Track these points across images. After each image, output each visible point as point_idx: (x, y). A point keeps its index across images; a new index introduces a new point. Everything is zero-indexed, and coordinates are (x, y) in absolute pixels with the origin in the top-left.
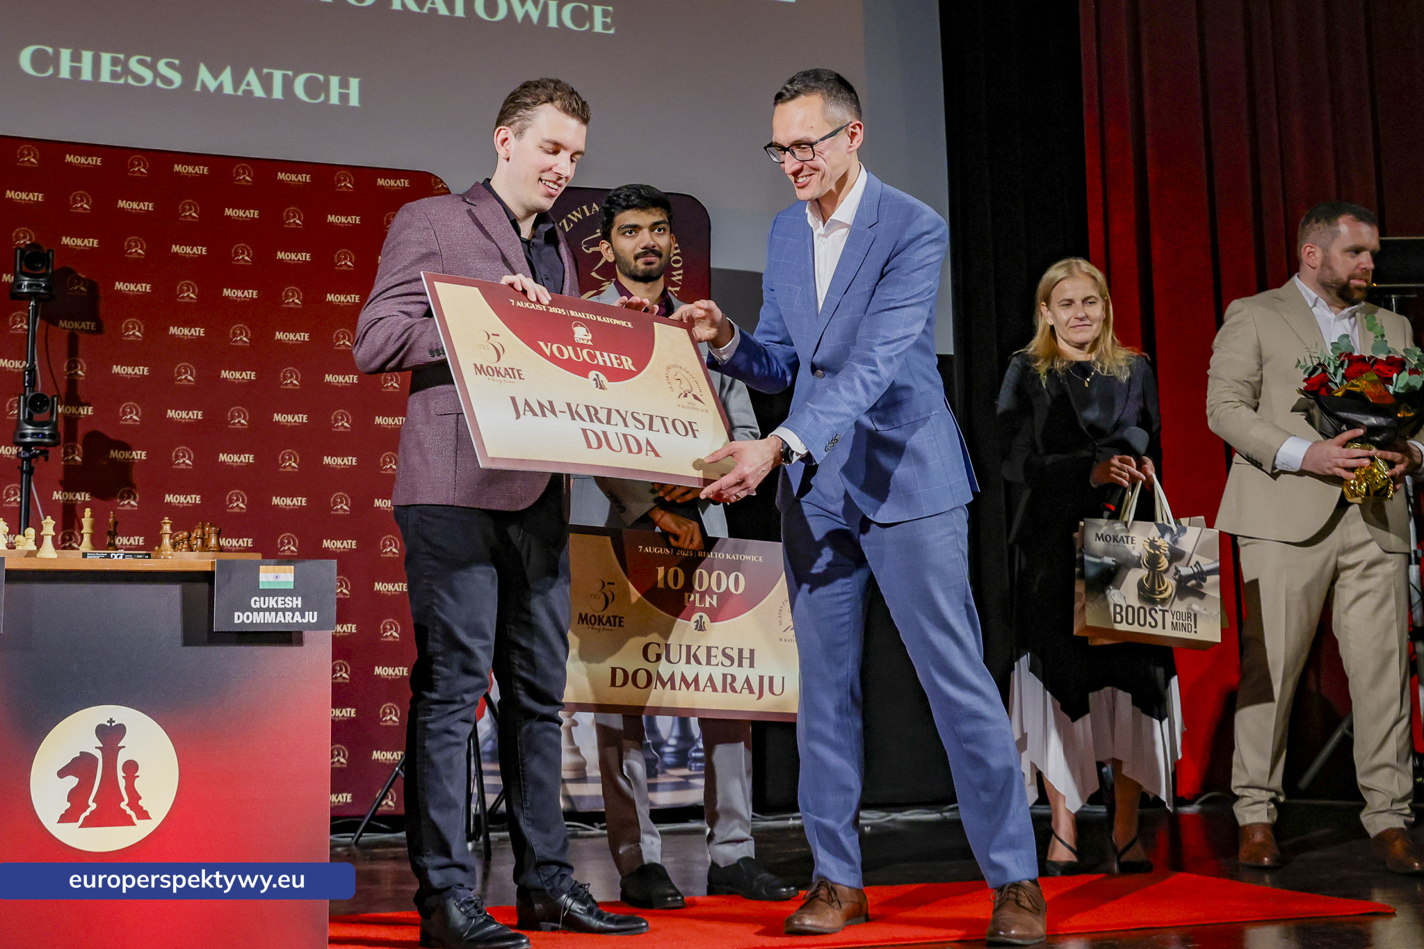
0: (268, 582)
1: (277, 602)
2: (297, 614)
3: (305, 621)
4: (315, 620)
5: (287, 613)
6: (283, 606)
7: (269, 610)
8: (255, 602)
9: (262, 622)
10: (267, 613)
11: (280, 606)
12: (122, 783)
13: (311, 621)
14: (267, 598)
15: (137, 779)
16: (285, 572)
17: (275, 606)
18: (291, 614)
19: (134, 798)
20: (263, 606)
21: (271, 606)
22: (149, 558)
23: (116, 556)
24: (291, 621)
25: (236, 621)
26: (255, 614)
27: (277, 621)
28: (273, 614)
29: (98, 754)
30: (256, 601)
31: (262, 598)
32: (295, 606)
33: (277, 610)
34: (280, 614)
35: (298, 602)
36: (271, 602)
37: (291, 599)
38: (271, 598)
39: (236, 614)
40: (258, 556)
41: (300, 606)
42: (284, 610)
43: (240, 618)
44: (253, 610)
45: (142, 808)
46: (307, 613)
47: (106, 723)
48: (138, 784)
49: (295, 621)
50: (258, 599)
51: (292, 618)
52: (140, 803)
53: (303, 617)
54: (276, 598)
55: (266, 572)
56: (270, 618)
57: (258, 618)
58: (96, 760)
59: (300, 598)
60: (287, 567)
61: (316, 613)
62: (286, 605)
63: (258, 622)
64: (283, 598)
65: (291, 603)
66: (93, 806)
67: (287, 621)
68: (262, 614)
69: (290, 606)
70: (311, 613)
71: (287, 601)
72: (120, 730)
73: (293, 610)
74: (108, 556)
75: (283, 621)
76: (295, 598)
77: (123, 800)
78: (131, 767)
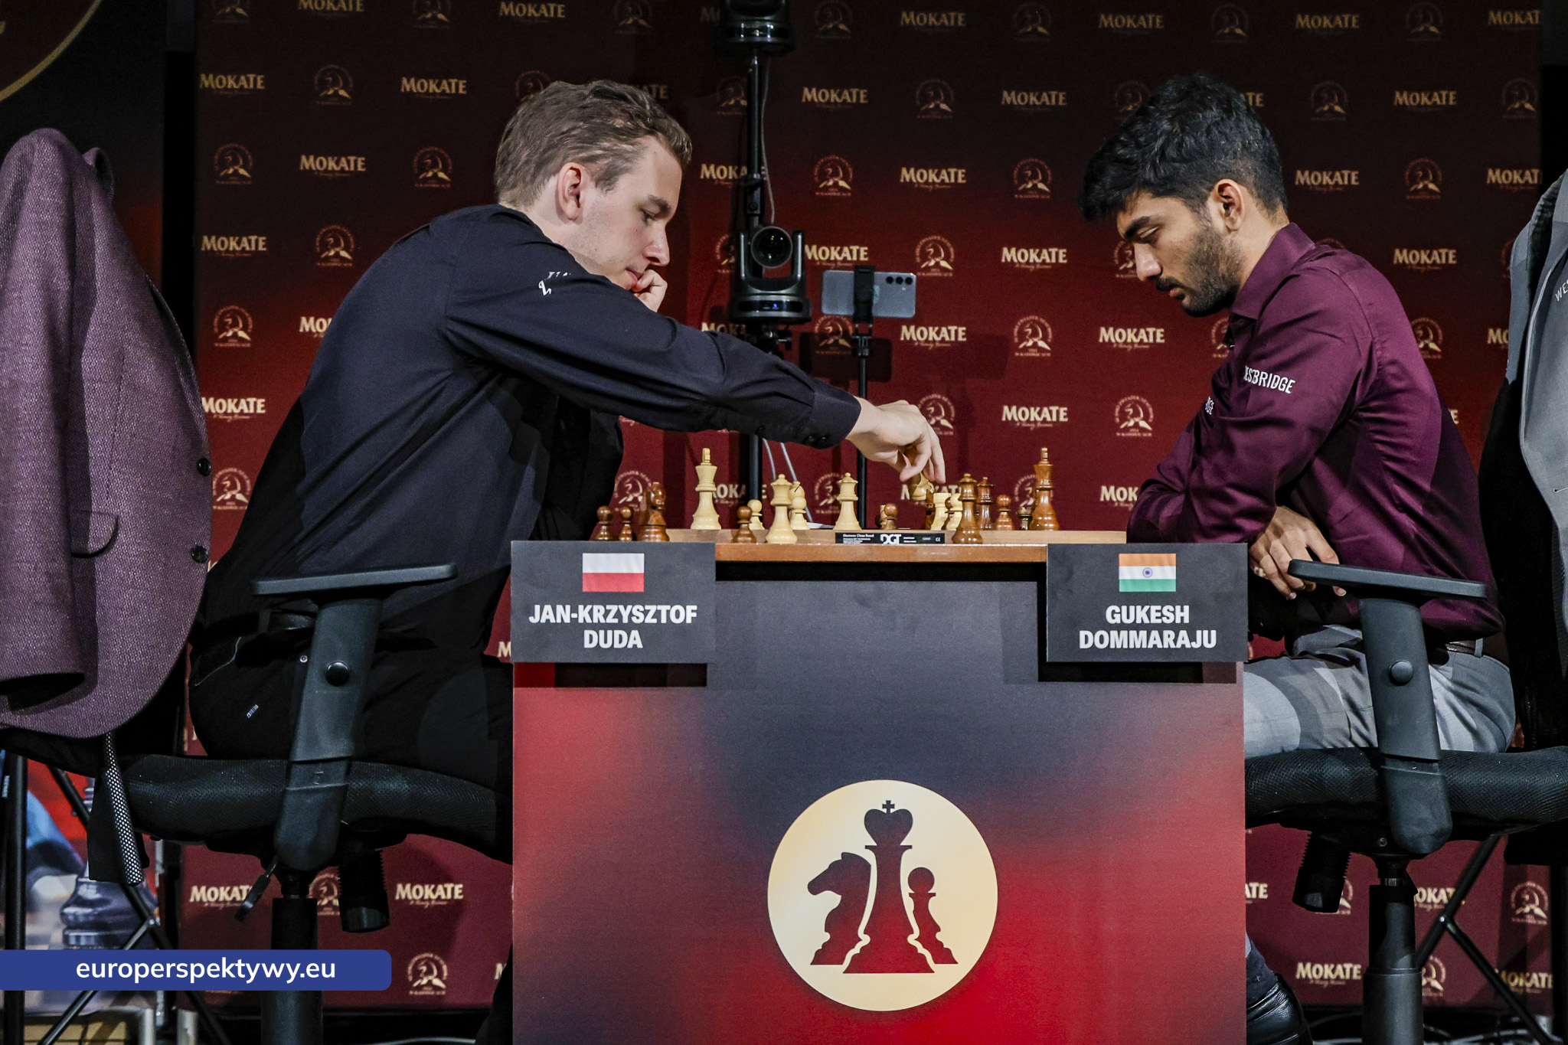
0: (1134, 581)
1: (1148, 613)
2: (1183, 633)
3: (1196, 645)
4: (1213, 644)
5: (1166, 633)
6: (1159, 621)
7: (1136, 627)
8: (1113, 614)
9: (1125, 646)
10: (1133, 633)
11: (1154, 620)
12: (909, 905)
13: (1207, 645)
14: (1132, 608)
15: (932, 899)
16: (1161, 564)
17: (1146, 621)
18: (1172, 634)
19: (929, 928)
20: (1126, 621)
21: (1139, 621)
22: (942, 541)
23: (889, 538)
24: (1173, 646)
25: (1083, 645)
26: (1114, 633)
27: (1150, 646)
28: (1143, 633)
29: (871, 858)
30: (1113, 612)
31: (1124, 608)
32: (1178, 621)
33: (1149, 628)
34: (1155, 633)
35: (1183, 614)
36: (1140, 614)
37: (1172, 609)
38: (1139, 608)
39: (1082, 634)
40: (1119, 537)
41: (1187, 621)
42: (1161, 628)
43: (1088, 639)
44: (1109, 628)
45: (941, 944)
46: (1199, 633)
47: (880, 808)
48: (933, 906)
49: (1179, 646)
50: (1117, 609)
51: (1175, 641)
52: (939, 936)
53: (1193, 639)
54: (1146, 608)
55: (1130, 564)
56: (1138, 640)
57: (1117, 640)
58: (868, 866)
59: (1187, 608)
60: (1164, 556)
61: (1214, 633)
62: (1165, 620)
63: (1119, 646)
64: (1159, 608)
65: (1171, 615)
66: (865, 940)
67: (1166, 646)
68: (1124, 633)
69: (1170, 621)
70: (1206, 632)
71: (1165, 612)
72: (902, 821)
73: (1176, 628)
74: (876, 539)
75: (1160, 646)
76: (1178, 608)
77: (911, 932)
78: (923, 880)
